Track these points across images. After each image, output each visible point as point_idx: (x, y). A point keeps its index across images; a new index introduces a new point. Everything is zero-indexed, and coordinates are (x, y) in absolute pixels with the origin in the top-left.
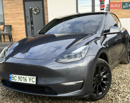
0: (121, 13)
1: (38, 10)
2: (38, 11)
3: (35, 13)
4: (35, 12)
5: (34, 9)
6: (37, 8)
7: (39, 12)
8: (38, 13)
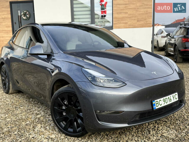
0: (127, 21)
1: (28, 14)
2: (28, 16)
3: (25, 18)
4: (24, 16)
5: (22, 14)
6: (26, 12)
7: (30, 17)
8: (28, 19)
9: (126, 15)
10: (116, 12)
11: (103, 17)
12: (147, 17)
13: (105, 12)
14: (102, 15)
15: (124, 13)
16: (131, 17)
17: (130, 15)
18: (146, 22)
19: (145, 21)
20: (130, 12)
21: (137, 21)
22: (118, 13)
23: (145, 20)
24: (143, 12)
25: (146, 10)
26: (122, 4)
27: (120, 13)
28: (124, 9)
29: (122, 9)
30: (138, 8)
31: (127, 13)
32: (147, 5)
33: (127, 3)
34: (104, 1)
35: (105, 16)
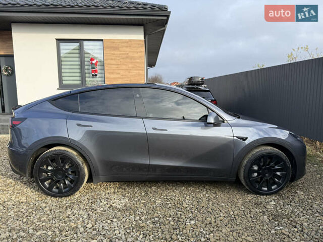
9: (119, 76)
13: (96, 71)
14: (93, 74)
15: (116, 73)
16: (122, 78)
17: (122, 76)
20: (122, 72)
22: (110, 73)
24: (136, 74)
25: (138, 72)
26: (113, 65)
27: (112, 73)
28: (116, 70)
29: (113, 70)
30: (130, 70)
31: (119, 73)
32: (139, 67)
33: (119, 63)
34: (94, 60)
35: (96, 75)
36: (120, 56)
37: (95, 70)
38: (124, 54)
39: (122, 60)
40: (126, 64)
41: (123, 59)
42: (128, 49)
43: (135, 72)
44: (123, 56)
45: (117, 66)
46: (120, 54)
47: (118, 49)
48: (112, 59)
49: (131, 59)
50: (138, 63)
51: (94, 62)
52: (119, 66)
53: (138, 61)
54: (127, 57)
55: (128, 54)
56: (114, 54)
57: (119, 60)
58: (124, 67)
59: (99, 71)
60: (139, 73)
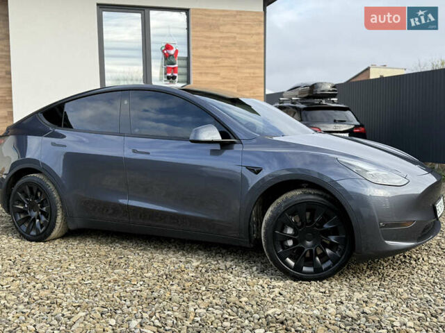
9: (218, 79)
10: (198, 71)
11: (171, 80)
12: (254, 84)
13: (175, 70)
14: (170, 75)
15: (212, 73)
16: (223, 83)
17: (224, 78)
18: (254, 93)
19: (251, 92)
20: (223, 73)
21: (238, 91)
22: (201, 73)
23: (252, 89)
24: (248, 75)
25: (252, 71)
26: (207, 57)
27: (206, 74)
28: (212, 67)
29: (208, 67)
30: (238, 67)
31: (218, 74)
32: (254, 62)
33: (219, 55)
34: (172, 48)
35: (174, 78)
36: (221, 41)
37: (173, 68)
38: (228, 38)
39: (224, 50)
40: (232, 56)
41: (226, 46)
42: (235, 29)
43: (248, 71)
44: (226, 41)
45: (213, 61)
46: (221, 37)
47: (219, 29)
48: (205, 47)
49: (240, 47)
50: (252, 54)
51: (172, 52)
52: (218, 60)
53: (253, 50)
54: (234, 44)
55: (235, 38)
56: (210, 38)
57: (219, 48)
58: (227, 62)
59: (180, 70)
60: (254, 73)
